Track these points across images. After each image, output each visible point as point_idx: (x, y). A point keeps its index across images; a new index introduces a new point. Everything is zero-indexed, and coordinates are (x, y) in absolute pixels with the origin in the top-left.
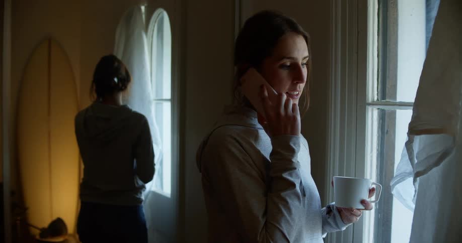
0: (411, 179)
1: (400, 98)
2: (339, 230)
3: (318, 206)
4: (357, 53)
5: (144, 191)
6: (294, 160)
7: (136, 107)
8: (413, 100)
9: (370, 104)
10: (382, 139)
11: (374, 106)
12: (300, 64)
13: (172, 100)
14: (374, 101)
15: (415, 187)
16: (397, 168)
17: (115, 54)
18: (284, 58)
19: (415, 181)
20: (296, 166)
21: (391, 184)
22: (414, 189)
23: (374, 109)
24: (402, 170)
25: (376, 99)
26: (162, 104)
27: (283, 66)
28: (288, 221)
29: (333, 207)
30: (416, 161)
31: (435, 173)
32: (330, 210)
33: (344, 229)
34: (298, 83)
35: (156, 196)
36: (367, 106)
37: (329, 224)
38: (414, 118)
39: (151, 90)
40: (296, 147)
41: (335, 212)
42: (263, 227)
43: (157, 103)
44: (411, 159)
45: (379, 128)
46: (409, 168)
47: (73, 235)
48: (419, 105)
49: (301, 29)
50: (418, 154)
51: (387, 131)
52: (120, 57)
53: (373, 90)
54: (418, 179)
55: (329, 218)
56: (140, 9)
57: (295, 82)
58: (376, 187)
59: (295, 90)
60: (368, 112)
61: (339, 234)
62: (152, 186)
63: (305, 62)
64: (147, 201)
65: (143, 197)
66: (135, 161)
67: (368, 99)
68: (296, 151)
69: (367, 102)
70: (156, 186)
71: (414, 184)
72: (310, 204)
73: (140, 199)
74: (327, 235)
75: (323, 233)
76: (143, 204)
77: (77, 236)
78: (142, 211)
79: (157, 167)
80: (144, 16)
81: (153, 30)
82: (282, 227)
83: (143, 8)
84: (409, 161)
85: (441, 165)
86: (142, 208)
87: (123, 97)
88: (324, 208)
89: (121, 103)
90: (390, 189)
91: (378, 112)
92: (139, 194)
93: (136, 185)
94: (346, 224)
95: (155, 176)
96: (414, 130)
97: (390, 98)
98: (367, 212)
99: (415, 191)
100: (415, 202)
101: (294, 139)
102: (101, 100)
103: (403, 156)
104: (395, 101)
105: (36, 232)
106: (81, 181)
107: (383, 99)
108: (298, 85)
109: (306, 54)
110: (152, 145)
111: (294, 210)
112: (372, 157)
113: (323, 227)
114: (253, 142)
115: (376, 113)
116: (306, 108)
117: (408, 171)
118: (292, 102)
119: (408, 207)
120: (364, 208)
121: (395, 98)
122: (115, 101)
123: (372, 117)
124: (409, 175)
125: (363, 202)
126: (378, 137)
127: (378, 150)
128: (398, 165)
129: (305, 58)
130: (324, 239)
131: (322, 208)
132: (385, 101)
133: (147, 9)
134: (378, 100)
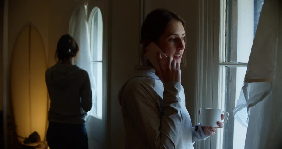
0: (246, 109)
1: (239, 60)
2: (202, 140)
3: (190, 125)
4: (214, 34)
5: (86, 115)
6: (177, 97)
7: (81, 66)
8: (247, 62)
9: (221, 64)
10: (228, 84)
11: (223, 65)
12: (181, 38)
13: (103, 62)
14: (223, 63)
15: (248, 113)
16: (237, 102)
17: (69, 34)
18: (171, 34)
19: (248, 110)
20: (178, 100)
21: (234, 111)
22: (247, 115)
23: (224, 67)
24: (240, 103)
25: (224, 61)
26: (97, 64)
27: (171, 39)
28: (173, 133)
29: (199, 127)
30: (249, 98)
31: (260, 105)
32: (197, 128)
33: (205, 139)
34: (180, 49)
35: (93, 119)
36: (219, 65)
37: (197, 136)
38: (248, 73)
39: (90, 55)
40: (178, 89)
41: (200, 129)
42: (159, 137)
43: (94, 64)
44: (246, 97)
45: (226, 78)
46: (244, 102)
47: (43, 142)
48: (251, 65)
49: (180, 17)
50: (250, 94)
51: (231, 80)
52: (72, 35)
53: (223, 56)
54: (250, 109)
55: (196, 132)
56: (84, 7)
57: (178, 49)
58: (225, 114)
59: (179, 53)
60: (220, 69)
61: (202, 142)
62: (90, 113)
63: (183, 36)
64: (88, 121)
65: (85, 119)
66: (80, 98)
67: (220, 61)
68: (178, 91)
69: (219, 63)
70: (93, 113)
71: (247, 112)
72: (186, 124)
73: (84, 120)
74: (195, 142)
75: (193, 142)
76: (85, 123)
77: (46, 143)
78: (85, 128)
79: (94, 102)
80: (86, 11)
81: (92, 20)
82: (170, 136)
83: (86, 7)
84: (245, 98)
85: (264, 100)
86: (85, 125)
87: (74, 60)
88: (193, 127)
89: (73, 64)
90: (233, 114)
91: (226, 69)
92: (83, 118)
93: (82, 113)
94: (207, 136)
95: (93, 107)
96: (248, 79)
97: (233, 60)
98: (219, 129)
99: (248, 116)
100: (248, 122)
101: (177, 84)
102: (61, 62)
103: (241, 95)
104: (235, 62)
105: (22, 140)
106: (49, 110)
107: (229, 61)
108: (180, 51)
109: (184, 32)
110: (91, 89)
111: (177, 126)
112: (222, 95)
113: (193, 138)
114: (152, 87)
115: (224, 69)
116: (184, 64)
117: (244, 104)
118: (176, 62)
119: (244, 125)
120: (218, 127)
121: (236, 60)
122: (70, 63)
123: (222, 72)
124: (244, 106)
125: (218, 123)
126: (226, 84)
127: (226, 91)
128: (238, 100)
129: (183, 34)
130: (194, 145)
131: (192, 126)
132: (230, 62)
133: (88, 7)
134: (226, 61)
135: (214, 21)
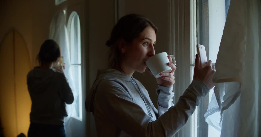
4: (185, 35)
9: (192, 65)
13: (82, 65)
15: (221, 116)
19: (222, 113)
21: (205, 115)
24: (212, 107)
56: (63, 12)
62: (71, 115)
64: (69, 123)
67: (192, 62)
83: (65, 12)
96: (215, 80)
117: (216, 108)
133: (67, 12)
135: (185, 22)
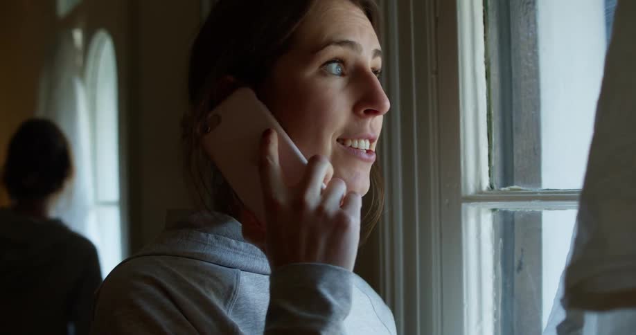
9: (470, 199)
10: (505, 285)
11: (483, 203)
14: (481, 192)
18: (330, 42)
23: (483, 211)
25: (486, 184)
36: (464, 205)
51: (521, 263)
53: (477, 164)
57: (362, 111)
60: (466, 220)
67: (466, 187)
69: (463, 194)
91: (494, 219)
97: (525, 181)
101: (330, 276)
104: (537, 190)
107: (505, 185)
112: (480, 333)
115: (487, 222)
121: (538, 181)
126: (496, 284)
127: (495, 315)
132: (507, 189)
134: (492, 187)
